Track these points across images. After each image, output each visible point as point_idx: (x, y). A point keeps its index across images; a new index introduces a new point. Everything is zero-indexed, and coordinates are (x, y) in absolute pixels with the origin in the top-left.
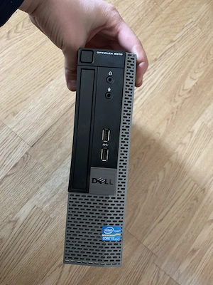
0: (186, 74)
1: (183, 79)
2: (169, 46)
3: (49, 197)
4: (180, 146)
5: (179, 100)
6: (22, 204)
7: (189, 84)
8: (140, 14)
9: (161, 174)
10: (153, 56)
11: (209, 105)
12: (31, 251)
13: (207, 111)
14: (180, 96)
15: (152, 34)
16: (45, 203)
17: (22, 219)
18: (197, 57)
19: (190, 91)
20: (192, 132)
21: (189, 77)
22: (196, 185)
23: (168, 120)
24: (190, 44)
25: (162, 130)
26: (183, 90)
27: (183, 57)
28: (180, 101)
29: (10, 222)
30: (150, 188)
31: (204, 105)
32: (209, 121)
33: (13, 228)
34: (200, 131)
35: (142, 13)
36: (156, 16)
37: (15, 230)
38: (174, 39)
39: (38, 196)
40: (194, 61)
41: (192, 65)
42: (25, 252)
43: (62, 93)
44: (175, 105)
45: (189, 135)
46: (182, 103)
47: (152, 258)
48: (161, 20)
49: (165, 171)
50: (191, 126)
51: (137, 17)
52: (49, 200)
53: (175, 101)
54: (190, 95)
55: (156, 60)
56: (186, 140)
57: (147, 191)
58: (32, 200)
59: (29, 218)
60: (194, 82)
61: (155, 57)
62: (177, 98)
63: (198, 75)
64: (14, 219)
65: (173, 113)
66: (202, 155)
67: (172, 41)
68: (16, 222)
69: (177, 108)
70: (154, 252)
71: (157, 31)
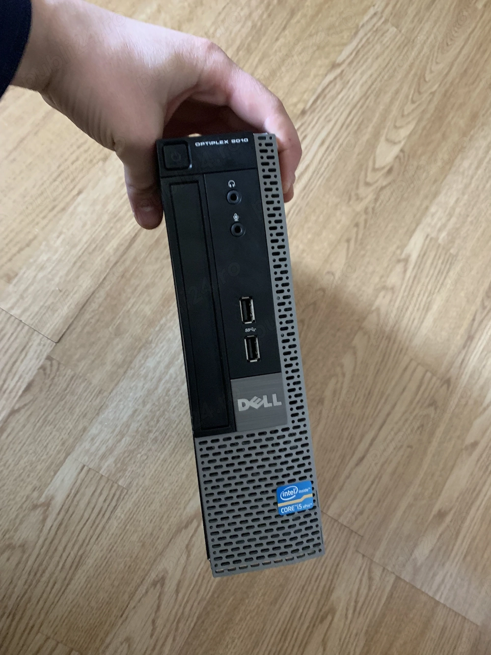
0: (376, 135)
1: (372, 146)
2: (330, 77)
3: (110, 443)
4: (382, 294)
5: (368, 194)
6: (55, 467)
7: (386, 155)
8: (256, 16)
9: (347, 361)
10: (295, 105)
11: (436, 194)
12: (90, 562)
13: (433, 209)
14: (367, 184)
15: (288, 55)
16: (104, 457)
17: (59, 499)
18: (397, 92)
19: (390, 171)
20: (406, 260)
21: (383, 139)
22: (429, 375)
23: (348, 241)
24: (376, 66)
25: (338, 265)
26: (375, 170)
27: (365, 96)
28: (371, 197)
29: (35, 507)
30: (328, 393)
31: (426, 197)
32: (440, 230)
33: (44, 520)
34: (423, 255)
35: (260, 11)
36: (293, 13)
37: (49, 523)
38: (340, 59)
39: (86, 445)
40: (392, 102)
41: (387, 110)
42: (78, 563)
43: (106, 217)
44: (360, 207)
45: (399, 268)
46: (376, 200)
47: (353, 542)
48: (303, 21)
49: (355, 353)
50: (402, 247)
51: (249, 24)
52: (111, 450)
53: (359, 199)
54: (390, 178)
55: (304, 112)
56: (393, 279)
57: (321, 401)
58: (74, 455)
59: (74, 494)
60: (396, 150)
61: (300, 106)
62: (362, 191)
63: (404, 133)
64: (42, 500)
65: (357, 225)
66: (435, 307)
67: (334, 66)
68: (47, 505)
69: (366, 211)
70: (355, 527)
71: (298, 48)
